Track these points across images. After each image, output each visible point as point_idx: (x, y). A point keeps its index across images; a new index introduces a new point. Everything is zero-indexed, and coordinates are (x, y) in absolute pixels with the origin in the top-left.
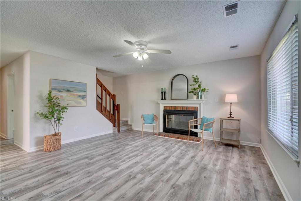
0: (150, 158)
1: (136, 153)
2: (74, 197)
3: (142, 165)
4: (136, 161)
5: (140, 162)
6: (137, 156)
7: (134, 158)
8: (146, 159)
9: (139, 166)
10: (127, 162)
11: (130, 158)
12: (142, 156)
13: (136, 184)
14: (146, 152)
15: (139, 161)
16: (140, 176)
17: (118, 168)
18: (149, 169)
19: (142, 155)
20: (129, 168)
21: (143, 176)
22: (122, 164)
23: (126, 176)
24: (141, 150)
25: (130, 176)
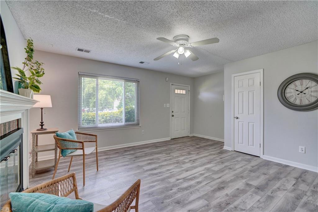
0: (171, 173)
1: (185, 185)
2: (224, 158)
3: (182, 167)
4: (188, 172)
5: (183, 170)
6: (185, 179)
7: (189, 177)
8: (175, 173)
9: (185, 168)
10: (198, 173)
11: (195, 178)
12: (178, 177)
13: (190, 158)
14: (169, 183)
15: (184, 172)
16: (187, 161)
17: (205, 168)
18: (177, 164)
19: (178, 180)
20: (195, 167)
21: (185, 160)
22: (202, 171)
23: (196, 162)
24: (175, 190)
25: (194, 162)
